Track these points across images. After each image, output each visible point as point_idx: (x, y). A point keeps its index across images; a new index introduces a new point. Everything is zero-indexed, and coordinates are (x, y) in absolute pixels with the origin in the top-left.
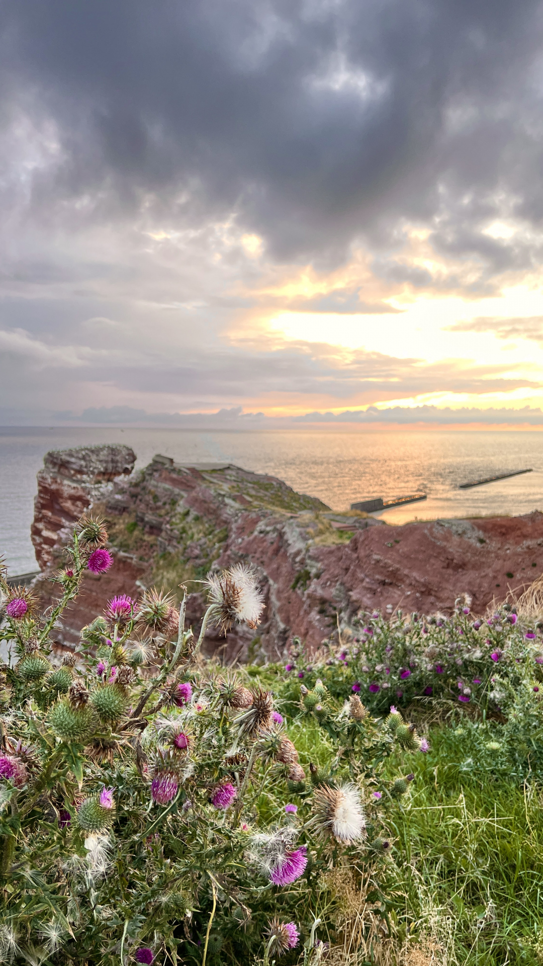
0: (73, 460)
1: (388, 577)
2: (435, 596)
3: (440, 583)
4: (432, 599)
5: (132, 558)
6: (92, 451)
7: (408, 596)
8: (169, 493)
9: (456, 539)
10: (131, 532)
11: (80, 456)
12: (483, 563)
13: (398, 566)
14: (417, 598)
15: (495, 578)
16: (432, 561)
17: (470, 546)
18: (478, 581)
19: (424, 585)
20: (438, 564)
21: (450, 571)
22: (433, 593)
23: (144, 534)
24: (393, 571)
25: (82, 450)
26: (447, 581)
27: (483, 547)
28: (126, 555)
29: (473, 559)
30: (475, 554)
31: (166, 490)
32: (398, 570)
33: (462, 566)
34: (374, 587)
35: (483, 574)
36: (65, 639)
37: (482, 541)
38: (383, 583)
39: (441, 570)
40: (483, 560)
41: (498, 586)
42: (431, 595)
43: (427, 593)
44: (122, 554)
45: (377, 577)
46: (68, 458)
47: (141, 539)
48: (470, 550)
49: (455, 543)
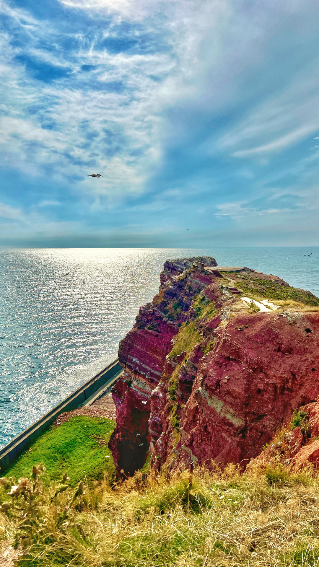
0: (179, 266)
1: (232, 354)
2: (265, 373)
3: (269, 362)
4: (261, 375)
5: (175, 325)
6: (190, 261)
7: (243, 371)
8: (198, 286)
9: (288, 327)
10: (176, 309)
11: (183, 263)
12: (307, 349)
13: (239, 346)
14: (249, 373)
15: (313, 363)
16: (268, 344)
17: (298, 335)
18: (299, 364)
19: (257, 363)
20: (271, 347)
21: (280, 354)
22: (263, 370)
23: (182, 311)
24: (235, 349)
25: (184, 259)
26: (276, 362)
27: (308, 336)
28: (172, 322)
29: (299, 345)
30: (301, 341)
31: (196, 284)
32: (240, 349)
33: (290, 350)
34: (221, 361)
35: (304, 358)
36: (140, 370)
37: (308, 331)
38: (228, 359)
39: (273, 352)
40: (307, 346)
41: (313, 370)
42: (262, 371)
43: (259, 369)
44: (169, 322)
45: (224, 353)
46: (176, 265)
47: (180, 314)
48: (297, 338)
49: (286, 331)
